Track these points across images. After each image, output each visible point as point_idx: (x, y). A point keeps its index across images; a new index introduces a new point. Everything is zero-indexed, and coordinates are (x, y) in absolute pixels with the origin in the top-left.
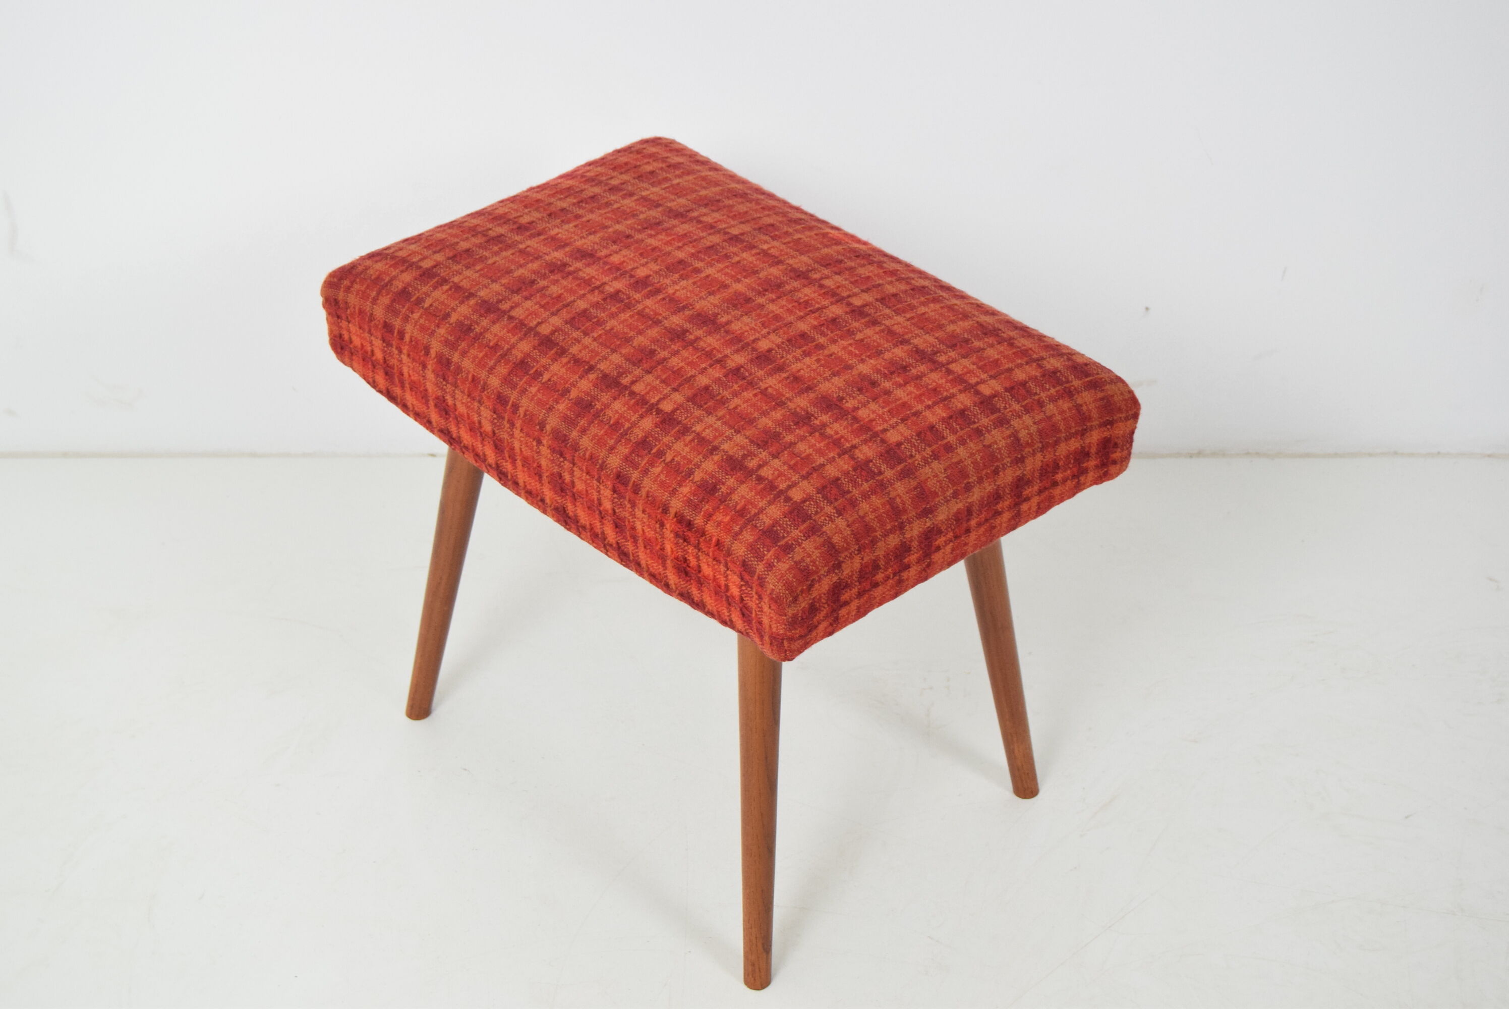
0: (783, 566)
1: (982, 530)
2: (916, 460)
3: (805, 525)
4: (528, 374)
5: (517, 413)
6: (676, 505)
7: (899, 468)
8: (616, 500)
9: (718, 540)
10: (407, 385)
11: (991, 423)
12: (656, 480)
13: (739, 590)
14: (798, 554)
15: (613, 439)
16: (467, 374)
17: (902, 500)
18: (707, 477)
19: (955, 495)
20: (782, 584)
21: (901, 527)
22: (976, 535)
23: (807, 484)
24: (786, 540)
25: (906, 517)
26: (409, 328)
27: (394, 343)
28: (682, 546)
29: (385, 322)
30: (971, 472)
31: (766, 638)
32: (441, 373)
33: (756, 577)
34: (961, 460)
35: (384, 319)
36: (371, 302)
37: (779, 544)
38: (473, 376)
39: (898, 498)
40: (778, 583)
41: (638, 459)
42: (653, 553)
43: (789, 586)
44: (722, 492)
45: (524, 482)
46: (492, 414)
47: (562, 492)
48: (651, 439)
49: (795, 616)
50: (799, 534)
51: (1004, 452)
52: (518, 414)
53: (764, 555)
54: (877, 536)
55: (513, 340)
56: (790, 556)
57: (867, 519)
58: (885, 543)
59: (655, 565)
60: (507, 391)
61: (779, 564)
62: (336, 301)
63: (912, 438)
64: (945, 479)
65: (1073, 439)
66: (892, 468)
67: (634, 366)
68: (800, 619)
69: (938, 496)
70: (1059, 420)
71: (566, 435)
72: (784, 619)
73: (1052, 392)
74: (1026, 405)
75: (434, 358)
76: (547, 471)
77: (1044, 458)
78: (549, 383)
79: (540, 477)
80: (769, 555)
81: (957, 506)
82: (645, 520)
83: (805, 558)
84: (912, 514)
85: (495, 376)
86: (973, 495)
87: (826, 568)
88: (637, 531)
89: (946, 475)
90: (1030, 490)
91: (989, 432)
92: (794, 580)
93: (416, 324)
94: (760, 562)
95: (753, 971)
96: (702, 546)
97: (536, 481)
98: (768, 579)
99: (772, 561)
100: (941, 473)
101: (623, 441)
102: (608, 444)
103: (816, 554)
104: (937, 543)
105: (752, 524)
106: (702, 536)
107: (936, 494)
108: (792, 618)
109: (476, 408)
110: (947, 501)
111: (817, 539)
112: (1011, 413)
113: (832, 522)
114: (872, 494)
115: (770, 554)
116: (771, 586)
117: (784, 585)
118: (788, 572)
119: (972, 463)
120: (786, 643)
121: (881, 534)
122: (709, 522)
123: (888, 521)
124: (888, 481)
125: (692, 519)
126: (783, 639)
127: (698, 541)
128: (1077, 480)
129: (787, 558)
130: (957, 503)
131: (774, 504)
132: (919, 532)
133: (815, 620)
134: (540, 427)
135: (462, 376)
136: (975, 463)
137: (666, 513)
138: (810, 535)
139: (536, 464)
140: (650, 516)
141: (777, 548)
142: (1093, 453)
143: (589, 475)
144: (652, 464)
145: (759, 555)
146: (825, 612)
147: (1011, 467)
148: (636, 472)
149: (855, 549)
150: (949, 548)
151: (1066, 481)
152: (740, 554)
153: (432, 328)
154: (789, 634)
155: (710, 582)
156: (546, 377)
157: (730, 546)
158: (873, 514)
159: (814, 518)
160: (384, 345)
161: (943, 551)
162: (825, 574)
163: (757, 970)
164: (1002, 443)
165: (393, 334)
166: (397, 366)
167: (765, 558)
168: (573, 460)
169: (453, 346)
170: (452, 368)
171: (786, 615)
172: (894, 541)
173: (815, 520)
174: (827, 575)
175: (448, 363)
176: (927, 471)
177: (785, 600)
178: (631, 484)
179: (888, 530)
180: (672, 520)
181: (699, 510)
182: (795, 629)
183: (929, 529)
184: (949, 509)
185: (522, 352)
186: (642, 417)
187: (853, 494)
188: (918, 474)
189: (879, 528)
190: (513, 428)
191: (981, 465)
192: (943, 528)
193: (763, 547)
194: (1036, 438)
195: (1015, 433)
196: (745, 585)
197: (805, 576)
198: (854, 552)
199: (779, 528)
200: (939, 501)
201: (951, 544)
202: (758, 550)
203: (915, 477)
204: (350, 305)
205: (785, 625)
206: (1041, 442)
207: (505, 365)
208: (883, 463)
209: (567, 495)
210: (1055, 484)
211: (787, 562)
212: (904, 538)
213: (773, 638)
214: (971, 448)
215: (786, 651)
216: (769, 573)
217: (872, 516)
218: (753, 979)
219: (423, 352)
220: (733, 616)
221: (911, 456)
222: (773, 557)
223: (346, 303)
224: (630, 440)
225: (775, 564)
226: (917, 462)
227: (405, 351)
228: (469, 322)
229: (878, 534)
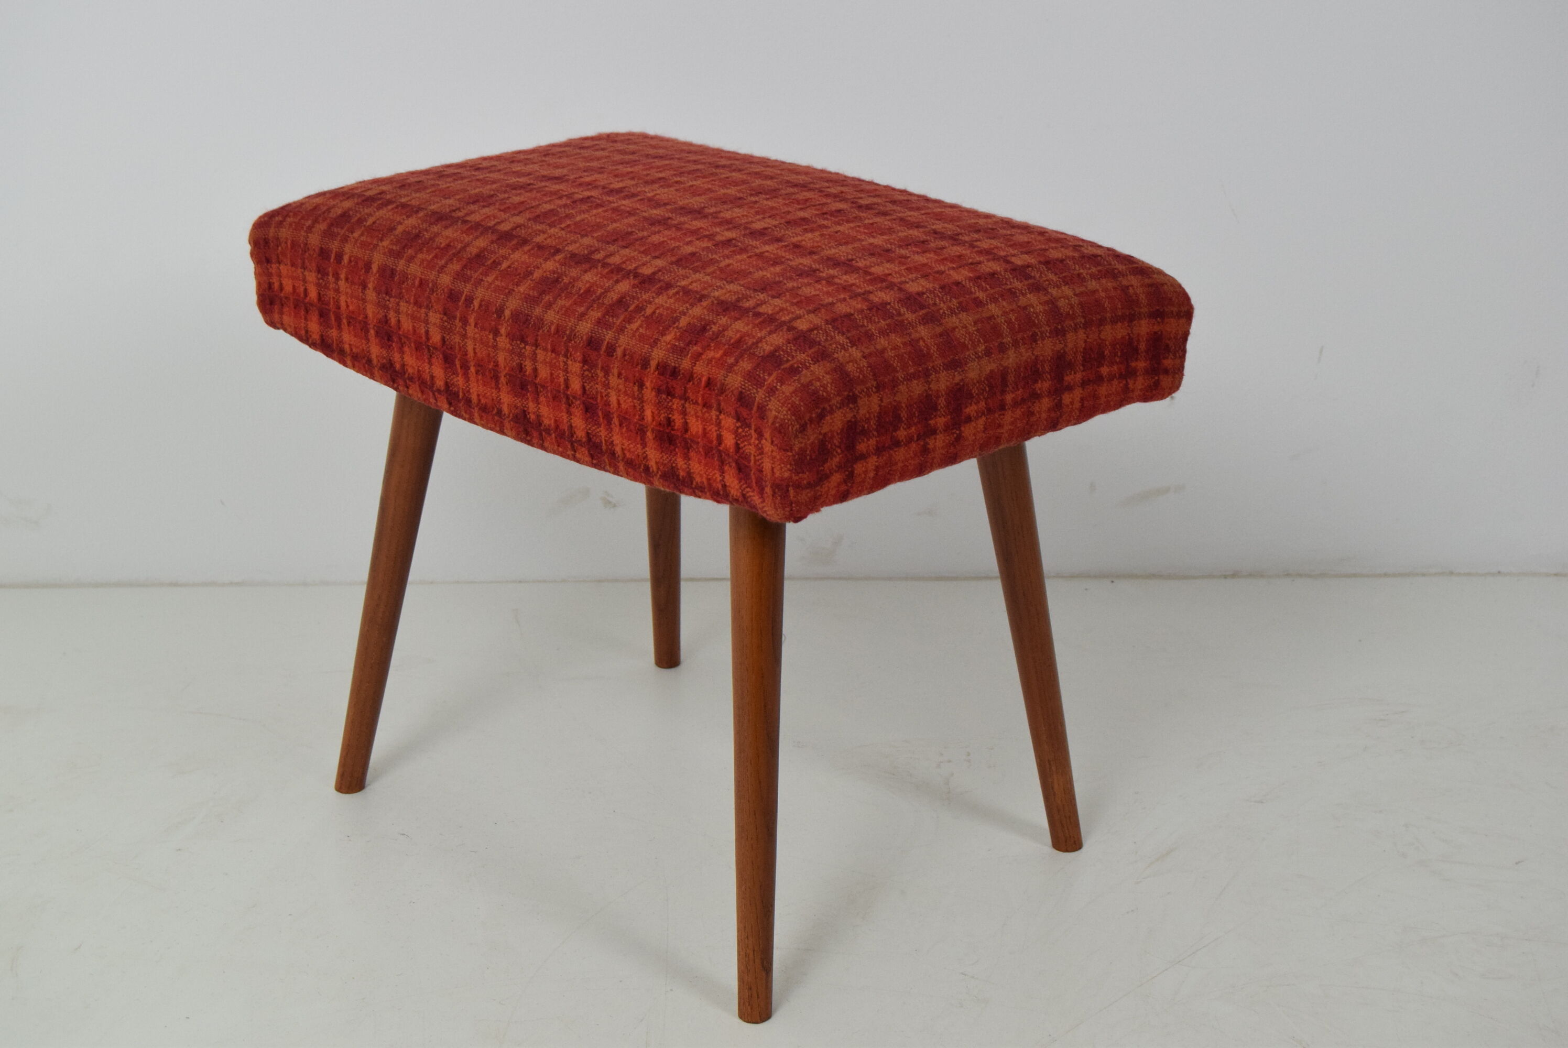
0: (787, 389)
1: (1018, 412)
2: (941, 309)
3: (813, 350)
4: (484, 266)
5: (470, 307)
6: (658, 355)
7: (922, 312)
8: (586, 373)
9: (709, 379)
10: (345, 321)
11: (1026, 287)
12: (634, 336)
13: (734, 436)
14: (806, 376)
15: (583, 306)
16: (413, 280)
17: (926, 344)
18: (695, 321)
19: (988, 353)
20: (786, 409)
21: (927, 374)
22: (1012, 417)
23: (814, 317)
24: (791, 363)
25: (931, 365)
26: (348, 248)
27: (330, 269)
28: (666, 404)
29: (321, 248)
30: (1005, 332)
31: (768, 490)
32: (383, 288)
33: (755, 409)
34: (993, 316)
35: (320, 245)
36: (306, 232)
37: (782, 367)
38: (421, 279)
39: (921, 341)
40: (782, 408)
41: (613, 319)
42: (631, 430)
43: (795, 411)
44: (713, 332)
45: (478, 395)
46: (442, 316)
47: (522, 389)
48: (628, 298)
49: (802, 451)
50: (807, 358)
51: (1042, 318)
52: (472, 308)
53: (765, 380)
54: (898, 378)
55: (467, 239)
56: (797, 378)
57: (886, 355)
58: (908, 388)
59: (632, 446)
60: (460, 285)
61: (783, 387)
62: (266, 241)
63: (935, 290)
64: (975, 333)
65: (1120, 324)
66: (914, 312)
67: (608, 244)
68: (808, 457)
69: (968, 350)
70: (1103, 297)
71: (528, 315)
72: (789, 456)
73: (1093, 271)
74: (1065, 277)
75: (376, 274)
76: (505, 367)
77: (1088, 337)
78: (509, 270)
79: (496, 378)
80: (770, 380)
81: (990, 366)
82: (621, 387)
83: (814, 382)
84: (939, 362)
85: (446, 274)
86: (1008, 358)
87: (839, 399)
88: (612, 406)
89: (976, 328)
90: (1072, 377)
91: (1024, 295)
92: (802, 404)
93: (355, 243)
94: (760, 388)
95: (751, 996)
96: (690, 394)
97: (492, 388)
98: (770, 406)
99: (775, 385)
100: (971, 325)
101: (595, 306)
102: (577, 311)
103: (828, 379)
104: (968, 410)
105: (750, 353)
106: (690, 381)
107: (964, 346)
108: (798, 454)
109: (423, 315)
110: (979, 358)
111: (828, 364)
112: (1047, 282)
113: (845, 350)
114: (890, 332)
115: (771, 378)
116: (774, 413)
117: (789, 410)
118: (793, 395)
119: (1005, 321)
120: (792, 492)
121: (903, 376)
122: (697, 363)
123: (910, 363)
124: (909, 323)
125: (677, 365)
126: (788, 486)
127: (685, 388)
128: (1124, 382)
129: (792, 380)
130: (990, 363)
131: (775, 333)
132: (947, 387)
133: (826, 466)
134: (497, 315)
135: (408, 284)
136: (1009, 322)
137: (646, 368)
138: (820, 359)
139: (492, 364)
140: (627, 379)
141: (779, 371)
142: (1142, 350)
143: (555, 353)
144: (629, 320)
145: (758, 381)
146: (838, 460)
147: (1050, 337)
148: (610, 332)
149: (872, 386)
150: (982, 421)
151: (1113, 380)
152: (736, 386)
153: (375, 242)
154: (795, 478)
155: (699, 440)
156: (504, 265)
157: (723, 381)
158: (893, 352)
159: (823, 344)
160: (320, 276)
161: (973, 424)
162: (838, 405)
163: (755, 995)
164: (1039, 308)
165: (329, 261)
166: (334, 298)
167: (766, 383)
168: (537, 340)
169: (398, 255)
170: (396, 278)
171: (791, 450)
172: (917, 388)
173: (824, 347)
174: (840, 408)
175: (392, 273)
176: (954, 321)
177: (790, 427)
178: (604, 347)
179: (911, 374)
180: (653, 374)
181: (686, 353)
182: (803, 472)
183: (958, 387)
184: (981, 367)
185: (477, 248)
186: (617, 282)
187: (868, 328)
188: (944, 321)
189: (901, 369)
190: (466, 326)
191: (1016, 326)
192: (975, 391)
193: (764, 372)
194: (1078, 311)
195: (1053, 300)
196: (741, 427)
197: (813, 400)
198: (872, 389)
199: (782, 353)
200: (969, 355)
201: (984, 418)
202: (757, 377)
203: (941, 324)
204: (281, 240)
205: (791, 464)
206: (1084, 317)
207: (458, 261)
208: (902, 306)
209: (528, 392)
210: (1100, 379)
211: (793, 384)
212: (930, 388)
213: (776, 486)
214: (1004, 307)
215: (792, 503)
216: (771, 398)
217: (891, 353)
218: (749, 1008)
219: (363, 271)
220: (727, 477)
221: (935, 304)
222: (775, 381)
223: (278, 239)
224: (604, 304)
225: (778, 387)
226: (941, 311)
227: (343, 276)
228: (417, 231)
229: (900, 375)
